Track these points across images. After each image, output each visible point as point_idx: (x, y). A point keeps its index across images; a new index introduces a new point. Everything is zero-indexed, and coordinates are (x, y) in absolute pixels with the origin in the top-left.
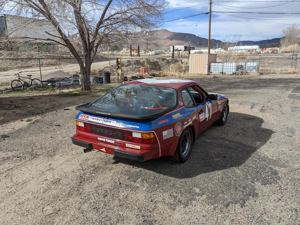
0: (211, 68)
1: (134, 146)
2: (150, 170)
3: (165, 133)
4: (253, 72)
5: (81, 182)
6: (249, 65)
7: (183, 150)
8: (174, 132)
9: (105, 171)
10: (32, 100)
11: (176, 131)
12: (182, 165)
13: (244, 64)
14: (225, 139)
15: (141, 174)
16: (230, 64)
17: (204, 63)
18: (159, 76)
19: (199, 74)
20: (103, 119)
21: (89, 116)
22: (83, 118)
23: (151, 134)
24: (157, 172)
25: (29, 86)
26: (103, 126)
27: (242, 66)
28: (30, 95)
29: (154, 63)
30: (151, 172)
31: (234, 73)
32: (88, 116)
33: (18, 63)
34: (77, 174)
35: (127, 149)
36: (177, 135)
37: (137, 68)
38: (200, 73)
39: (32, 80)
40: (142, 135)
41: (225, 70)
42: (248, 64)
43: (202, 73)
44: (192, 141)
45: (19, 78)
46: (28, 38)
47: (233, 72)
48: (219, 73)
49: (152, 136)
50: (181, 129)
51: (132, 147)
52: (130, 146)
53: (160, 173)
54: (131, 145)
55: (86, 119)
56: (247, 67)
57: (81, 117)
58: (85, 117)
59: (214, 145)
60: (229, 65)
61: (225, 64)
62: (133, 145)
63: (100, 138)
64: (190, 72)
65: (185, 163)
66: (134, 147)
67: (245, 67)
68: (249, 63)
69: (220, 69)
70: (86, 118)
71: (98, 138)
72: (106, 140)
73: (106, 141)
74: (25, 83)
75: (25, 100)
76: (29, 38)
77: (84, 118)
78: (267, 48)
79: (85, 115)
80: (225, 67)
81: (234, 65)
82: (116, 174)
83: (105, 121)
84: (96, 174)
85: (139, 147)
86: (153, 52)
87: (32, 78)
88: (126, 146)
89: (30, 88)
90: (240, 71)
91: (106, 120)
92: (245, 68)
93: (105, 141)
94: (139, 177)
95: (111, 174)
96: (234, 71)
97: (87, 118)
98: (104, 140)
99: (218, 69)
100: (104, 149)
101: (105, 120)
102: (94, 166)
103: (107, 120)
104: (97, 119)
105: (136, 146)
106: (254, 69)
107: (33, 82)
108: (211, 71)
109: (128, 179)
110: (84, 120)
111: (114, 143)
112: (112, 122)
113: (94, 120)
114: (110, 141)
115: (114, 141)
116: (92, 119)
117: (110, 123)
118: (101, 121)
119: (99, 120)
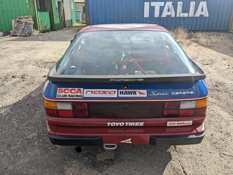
20: (116, 90)
22: (67, 94)
32: (80, 90)
35: (167, 129)
40: (196, 104)
51: (179, 125)
54: (177, 122)
55: (77, 96)
57: (63, 94)
62: (180, 122)
63: (112, 123)
66: (181, 125)
70: (75, 94)
77: (70, 94)
79: (70, 89)
85: (190, 123)
88: (168, 125)
91: (124, 91)
93: (123, 125)
98: (122, 124)
100: (130, 140)
101: (122, 91)
103: (127, 90)
104: (105, 93)
105: (185, 122)
110: (73, 98)
111: (142, 125)
112: (138, 92)
113: (98, 94)
114: (134, 123)
115: (143, 123)
116: (92, 93)
117: (134, 94)
118: (114, 93)
119: (109, 93)
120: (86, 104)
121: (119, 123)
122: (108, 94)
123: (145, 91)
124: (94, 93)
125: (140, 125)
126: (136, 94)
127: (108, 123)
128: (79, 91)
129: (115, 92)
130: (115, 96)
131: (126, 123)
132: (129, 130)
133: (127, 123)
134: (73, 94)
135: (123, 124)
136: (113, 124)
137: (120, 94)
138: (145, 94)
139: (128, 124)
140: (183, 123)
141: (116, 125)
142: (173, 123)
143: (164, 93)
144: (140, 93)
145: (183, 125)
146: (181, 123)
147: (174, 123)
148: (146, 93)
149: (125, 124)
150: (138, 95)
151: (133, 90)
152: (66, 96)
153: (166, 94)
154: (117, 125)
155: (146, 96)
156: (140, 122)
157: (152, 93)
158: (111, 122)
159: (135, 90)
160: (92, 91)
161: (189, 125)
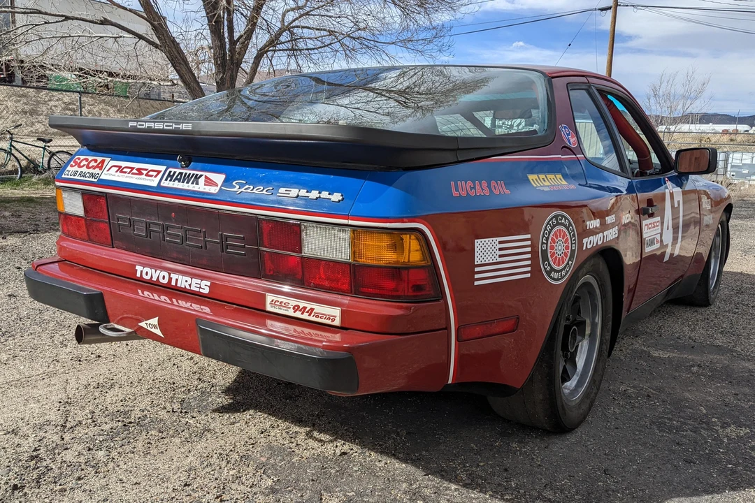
1: (309, 305)
2: (394, 456)
3: (486, 250)
4: (751, 182)
5: (15, 487)
7: (565, 370)
8: (538, 256)
9: (166, 441)
10: (32, 205)
11: (545, 253)
12: (560, 446)
14: (735, 351)
15: (342, 472)
21: (107, 160)
22: (80, 170)
23: (406, 237)
24: (429, 471)
25: (40, 173)
26: (159, 205)
28: (34, 196)
30: (399, 466)
32: (103, 162)
33: (38, 122)
34: (24, 443)
36: (549, 273)
39: (52, 154)
40: (354, 244)
42: (737, 158)
44: (608, 337)
45: (11, 145)
46: (40, 12)
49: (413, 253)
50: (573, 251)
51: (298, 314)
52: (286, 306)
53: (442, 477)
54: (293, 303)
55: (92, 175)
57: (76, 168)
58: (93, 164)
59: (695, 369)
62: (302, 304)
63: (147, 269)
65: (572, 438)
66: (305, 316)
67: (726, 168)
68: (737, 156)
70: (91, 171)
71: (139, 268)
72: (174, 276)
73: (173, 283)
74: (31, 161)
75: (8, 203)
76: (46, 14)
77: (84, 169)
79: (90, 158)
82: (212, 461)
83: (170, 176)
84: (114, 453)
85: (332, 314)
87: (54, 150)
88: (269, 308)
89: (43, 176)
91: (178, 171)
93: (166, 281)
94: (327, 489)
95: (191, 458)
97: (97, 171)
100: (155, 321)
102: (126, 413)
103: (185, 171)
104: (140, 171)
105: (319, 308)
107: (53, 160)
109: (273, 491)
111: (207, 291)
112: (206, 177)
113: (126, 175)
114: (189, 280)
115: (209, 284)
116: (117, 171)
117: (193, 183)
118: (155, 177)
119: (147, 175)
120: (104, 202)
121: (158, 273)
122: (143, 176)
124: (121, 172)
125: (201, 290)
126: (197, 184)
127: (137, 267)
128: (100, 165)
129: (159, 172)
130: (153, 182)
131: (172, 275)
134: (88, 171)
137: (166, 180)
138: (216, 185)
139: (177, 281)
140: (312, 310)
142: (281, 303)
143: (262, 188)
144: (209, 182)
145: (311, 318)
146: (305, 308)
147: (285, 301)
148: (220, 184)
150: (201, 187)
151: (196, 173)
152: (76, 173)
153: (265, 192)
154: (155, 277)
155: (217, 191)
156: (202, 278)
157: (234, 183)
158: (144, 265)
159: (200, 173)
160: (120, 167)
161: (329, 322)
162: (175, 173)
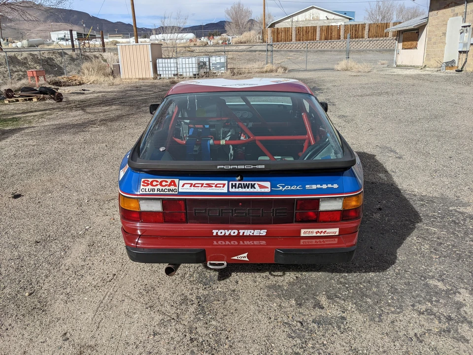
0: (158, 68)
4: (222, 71)
6: (214, 62)
13: (207, 60)
15: (308, 286)
16: (187, 60)
17: (146, 60)
18: (69, 86)
19: (140, 79)
22: (156, 188)
24: (330, 272)
27: (205, 63)
29: (47, 61)
30: (320, 274)
31: (195, 75)
32: (174, 182)
35: (302, 241)
37: (16, 72)
38: (141, 77)
40: (343, 203)
41: (181, 69)
42: (214, 60)
43: (144, 77)
47: (195, 73)
48: (172, 75)
51: (318, 235)
53: (337, 272)
54: (316, 230)
55: (170, 190)
56: (213, 64)
57: (150, 187)
58: (164, 183)
60: (187, 62)
61: (180, 60)
62: (320, 230)
63: (220, 231)
64: (122, 76)
66: (322, 234)
67: (210, 65)
68: (214, 58)
69: (173, 69)
70: (167, 187)
78: (215, 37)
79: (160, 180)
80: (181, 65)
81: (194, 62)
85: (335, 231)
86: (25, 42)
88: (302, 235)
90: (202, 71)
91: (237, 183)
92: (210, 67)
93: (236, 234)
96: (195, 71)
97: (172, 187)
98: (234, 232)
99: (169, 69)
100: (246, 255)
104: (209, 186)
105: (328, 230)
106: (223, 67)
108: (158, 73)
110: (164, 193)
111: (265, 234)
112: (258, 184)
113: (200, 188)
114: (252, 231)
115: (266, 231)
116: (191, 186)
117: (251, 188)
118: (223, 187)
119: (216, 186)
120: (182, 203)
121: (230, 231)
122: (214, 188)
123: (268, 184)
124: (194, 186)
125: (260, 234)
126: (255, 188)
127: (213, 231)
128: (173, 184)
129: (224, 185)
130: (225, 190)
132: (245, 242)
133: (241, 232)
134: (164, 188)
135: (236, 232)
136: (222, 232)
137: (232, 188)
138: (267, 188)
139: (244, 233)
140: (325, 231)
141: (225, 233)
142: (309, 232)
143: (296, 187)
144: (261, 187)
145: (325, 235)
146: (322, 232)
147: (311, 231)
148: (269, 187)
149: (239, 233)
150: (257, 189)
151: (250, 182)
152: (153, 190)
153: (298, 188)
154: (227, 234)
155: (269, 191)
156: (261, 229)
157: (278, 186)
159: (253, 183)
160: (191, 184)
161: (333, 234)
162: (236, 184)
